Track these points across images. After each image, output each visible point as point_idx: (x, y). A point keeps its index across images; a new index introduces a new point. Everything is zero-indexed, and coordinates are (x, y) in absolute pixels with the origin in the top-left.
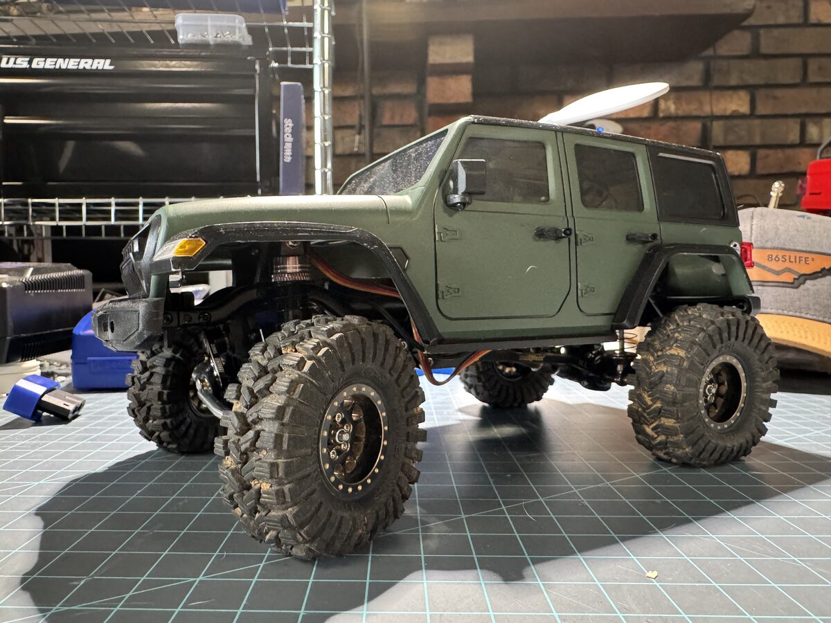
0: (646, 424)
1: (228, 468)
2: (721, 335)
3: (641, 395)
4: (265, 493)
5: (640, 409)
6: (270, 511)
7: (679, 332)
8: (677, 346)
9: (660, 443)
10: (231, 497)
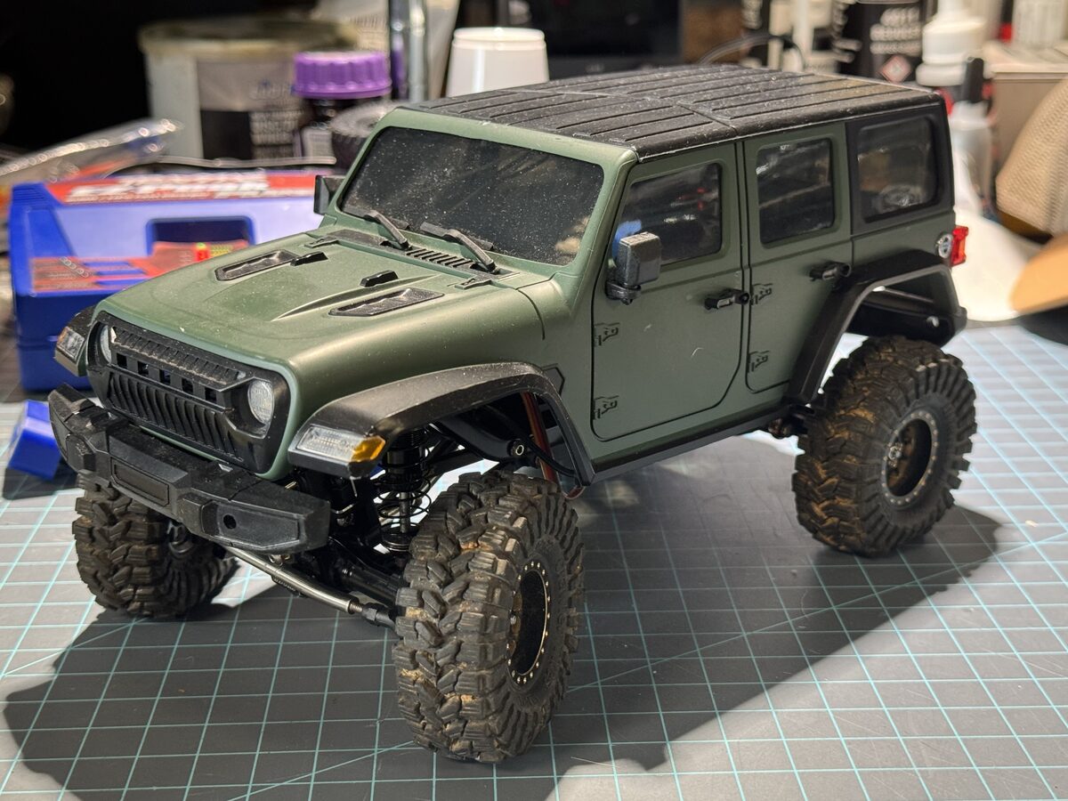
0: (815, 502)
1: (414, 682)
2: (917, 386)
3: (813, 465)
4: (467, 705)
5: (809, 483)
6: (466, 722)
7: (869, 386)
8: (865, 406)
9: (831, 527)
10: (417, 710)
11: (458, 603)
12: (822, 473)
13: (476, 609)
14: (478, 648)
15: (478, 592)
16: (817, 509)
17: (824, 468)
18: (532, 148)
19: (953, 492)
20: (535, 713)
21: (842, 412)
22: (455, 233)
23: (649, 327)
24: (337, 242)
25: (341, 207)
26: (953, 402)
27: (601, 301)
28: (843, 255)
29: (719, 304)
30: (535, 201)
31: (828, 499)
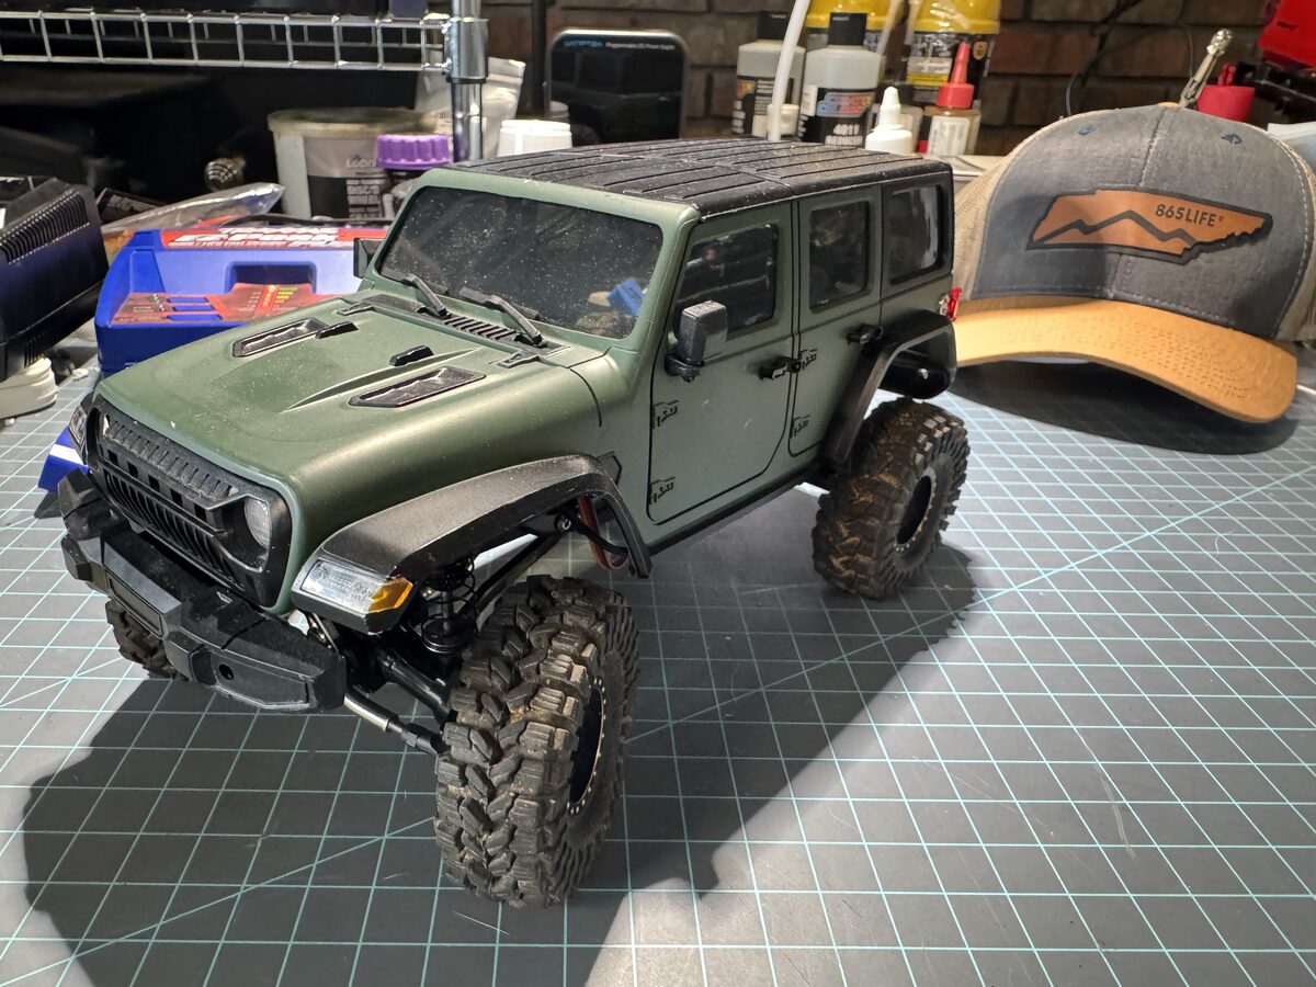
0: (834, 555)
9: (846, 577)
12: (845, 532)
16: (836, 562)
17: (847, 527)
18: (579, 206)
19: (941, 532)
21: (867, 476)
22: (496, 300)
23: (706, 402)
25: (379, 270)
26: (954, 460)
27: (661, 376)
28: (871, 317)
29: (775, 373)
30: (584, 265)
31: (848, 554)
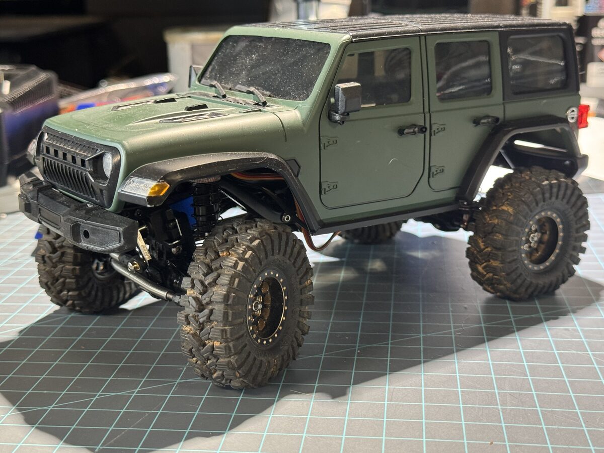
0: (479, 264)
1: (188, 333)
2: (543, 194)
3: (477, 240)
4: (217, 348)
5: (475, 252)
6: (218, 359)
7: (511, 192)
8: (508, 204)
9: (488, 279)
10: (190, 351)
11: (214, 286)
12: (482, 245)
13: (224, 290)
14: (222, 312)
15: (224, 280)
16: (480, 268)
17: (482, 242)
19: (575, 266)
20: (269, 362)
21: (495, 208)
22: (252, 89)
23: (359, 141)
24: (190, 97)
25: (200, 81)
26: (571, 208)
27: (325, 122)
28: (498, 112)
29: (406, 131)
30: (295, 68)
31: (486, 262)
